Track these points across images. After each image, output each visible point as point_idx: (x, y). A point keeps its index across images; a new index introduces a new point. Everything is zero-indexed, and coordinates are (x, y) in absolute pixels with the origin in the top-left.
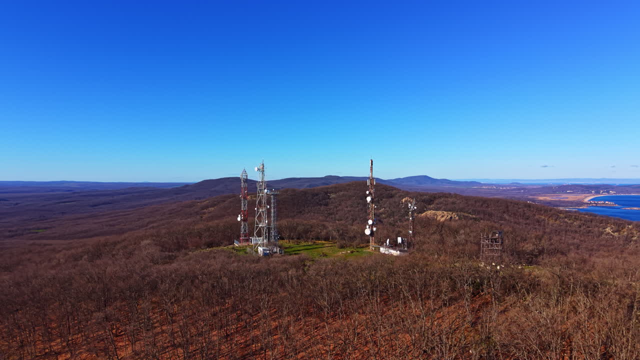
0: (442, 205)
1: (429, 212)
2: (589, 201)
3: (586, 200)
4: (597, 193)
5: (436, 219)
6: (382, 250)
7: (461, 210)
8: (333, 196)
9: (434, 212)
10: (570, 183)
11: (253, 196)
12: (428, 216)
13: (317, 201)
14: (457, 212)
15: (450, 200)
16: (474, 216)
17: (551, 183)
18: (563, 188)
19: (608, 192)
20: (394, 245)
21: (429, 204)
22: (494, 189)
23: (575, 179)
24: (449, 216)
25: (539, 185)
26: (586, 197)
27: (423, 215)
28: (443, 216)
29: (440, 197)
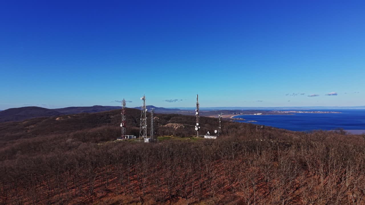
0: (175, 120)
1: (169, 124)
2: (232, 118)
3: (231, 117)
4: (235, 114)
5: (173, 128)
6: (205, 137)
7: (186, 123)
8: (112, 117)
9: (172, 124)
10: (221, 109)
11: (61, 117)
12: (169, 126)
13: (104, 120)
14: (183, 124)
15: (179, 118)
16: (192, 126)
17: (213, 109)
18: (219, 112)
19: (240, 114)
20: (212, 134)
21: (168, 120)
22: (187, 112)
23: (224, 108)
24: (180, 126)
25: (208, 110)
26: (231, 116)
27: (166, 126)
28: (176, 126)
29: (173, 116)
